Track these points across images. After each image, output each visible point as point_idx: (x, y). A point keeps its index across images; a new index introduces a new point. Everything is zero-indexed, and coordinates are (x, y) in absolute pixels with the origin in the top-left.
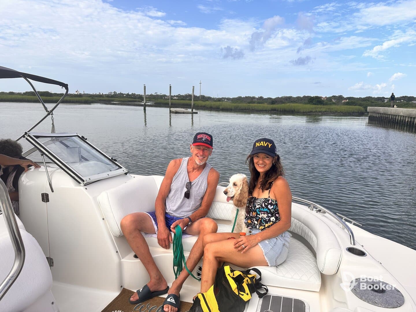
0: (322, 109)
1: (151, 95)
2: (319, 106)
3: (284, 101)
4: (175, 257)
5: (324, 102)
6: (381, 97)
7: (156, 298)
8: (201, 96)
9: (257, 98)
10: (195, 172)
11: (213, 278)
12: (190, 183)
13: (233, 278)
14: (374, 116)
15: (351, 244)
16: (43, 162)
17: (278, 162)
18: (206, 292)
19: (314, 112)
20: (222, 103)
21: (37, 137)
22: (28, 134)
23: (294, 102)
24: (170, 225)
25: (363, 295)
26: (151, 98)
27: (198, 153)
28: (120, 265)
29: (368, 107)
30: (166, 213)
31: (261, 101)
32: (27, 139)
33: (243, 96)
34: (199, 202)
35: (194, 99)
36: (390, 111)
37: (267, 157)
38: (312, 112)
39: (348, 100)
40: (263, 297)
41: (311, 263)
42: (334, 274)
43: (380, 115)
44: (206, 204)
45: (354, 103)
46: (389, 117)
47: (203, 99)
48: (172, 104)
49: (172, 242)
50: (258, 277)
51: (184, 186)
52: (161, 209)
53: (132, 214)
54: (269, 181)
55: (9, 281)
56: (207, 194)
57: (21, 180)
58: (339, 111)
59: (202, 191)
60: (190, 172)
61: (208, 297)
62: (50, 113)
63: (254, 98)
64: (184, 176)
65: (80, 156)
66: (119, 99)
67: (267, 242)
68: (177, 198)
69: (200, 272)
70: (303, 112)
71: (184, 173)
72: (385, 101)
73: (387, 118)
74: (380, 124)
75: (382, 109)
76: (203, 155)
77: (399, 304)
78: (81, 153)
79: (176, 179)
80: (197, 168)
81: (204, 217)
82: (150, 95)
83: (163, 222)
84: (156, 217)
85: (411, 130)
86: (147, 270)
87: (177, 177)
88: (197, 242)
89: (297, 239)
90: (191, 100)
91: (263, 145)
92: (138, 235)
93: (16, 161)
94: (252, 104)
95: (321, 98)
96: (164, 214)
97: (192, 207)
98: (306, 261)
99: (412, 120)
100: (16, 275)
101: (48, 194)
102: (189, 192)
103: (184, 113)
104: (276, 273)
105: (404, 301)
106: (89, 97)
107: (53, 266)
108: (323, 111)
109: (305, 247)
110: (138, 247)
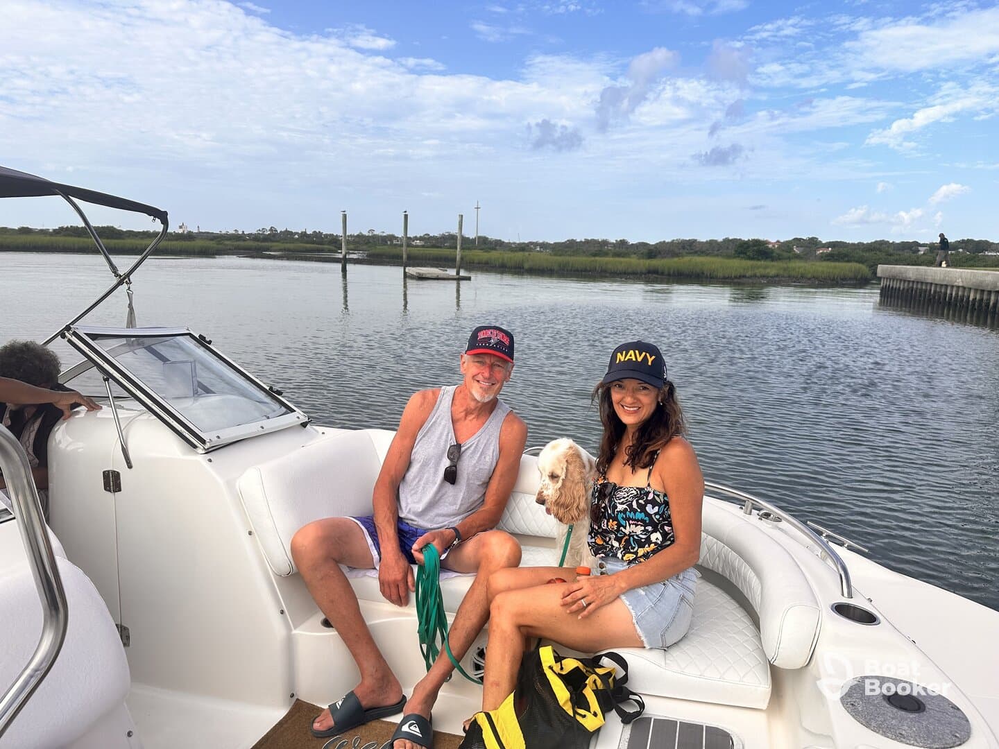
0: (768, 270)
1: (360, 236)
2: (763, 263)
3: (677, 251)
5: (774, 254)
6: (911, 241)
7: (374, 724)
8: (479, 238)
9: (613, 243)
10: (471, 420)
11: (512, 676)
12: (459, 446)
13: (560, 676)
14: (894, 286)
15: (843, 595)
16: (109, 397)
17: (671, 399)
18: (496, 709)
19: (748, 277)
20: (529, 255)
21: (94, 337)
22: (73, 330)
23: (703, 252)
24: (409, 546)
25: (872, 717)
26: (359, 242)
27: (479, 374)
28: (290, 644)
29: (879, 265)
30: (400, 520)
31: (622, 250)
32: (70, 341)
33: (580, 238)
34: (479, 493)
35: (461, 246)
36: (932, 276)
37: (645, 388)
38: (744, 276)
39: (830, 249)
40: (632, 723)
41: (747, 641)
42: (802, 668)
43: (909, 284)
44: (495, 497)
45: (846, 255)
46: (931, 290)
47: (484, 247)
48: (409, 257)
49: (413, 588)
50: (620, 673)
51: (443, 453)
52: (388, 508)
53: (318, 522)
54: (650, 449)
55: (30, 681)
56: (498, 473)
57: (56, 439)
58: (809, 276)
59: (486, 467)
60: (458, 420)
61: (500, 720)
62: (123, 279)
63: (605, 243)
64: (443, 429)
65: (196, 383)
66: (281, 245)
67: (641, 592)
68: (426, 483)
69: (481, 662)
70: (724, 278)
71: (443, 423)
72: (919, 251)
73: (926, 291)
74: (908, 306)
75: (912, 272)
76: (489, 379)
77: (957, 740)
78: (196, 376)
79: (423, 437)
81: (491, 529)
82: (358, 236)
83: (393, 541)
84: (375, 527)
85: (981, 321)
86: (355, 655)
87: (427, 432)
88: (472, 588)
89: (713, 584)
90: (456, 248)
91: (634, 359)
92: (332, 572)
93: (45, 395)
94: (602, 256)
95: (766, 244)
96: (396, 522)
97: (461, 505)
98: (734, 635)
99: (985, 297)
100: (45, 665)
101: (118, 472)
102: (454, 468)
103: (437, 279)
104: (663, 664)
105: (970, 732)
106: (212, 240)
107: (129, 645)
108: (771, 275)
109: (732, 601)
110: (332, 602)
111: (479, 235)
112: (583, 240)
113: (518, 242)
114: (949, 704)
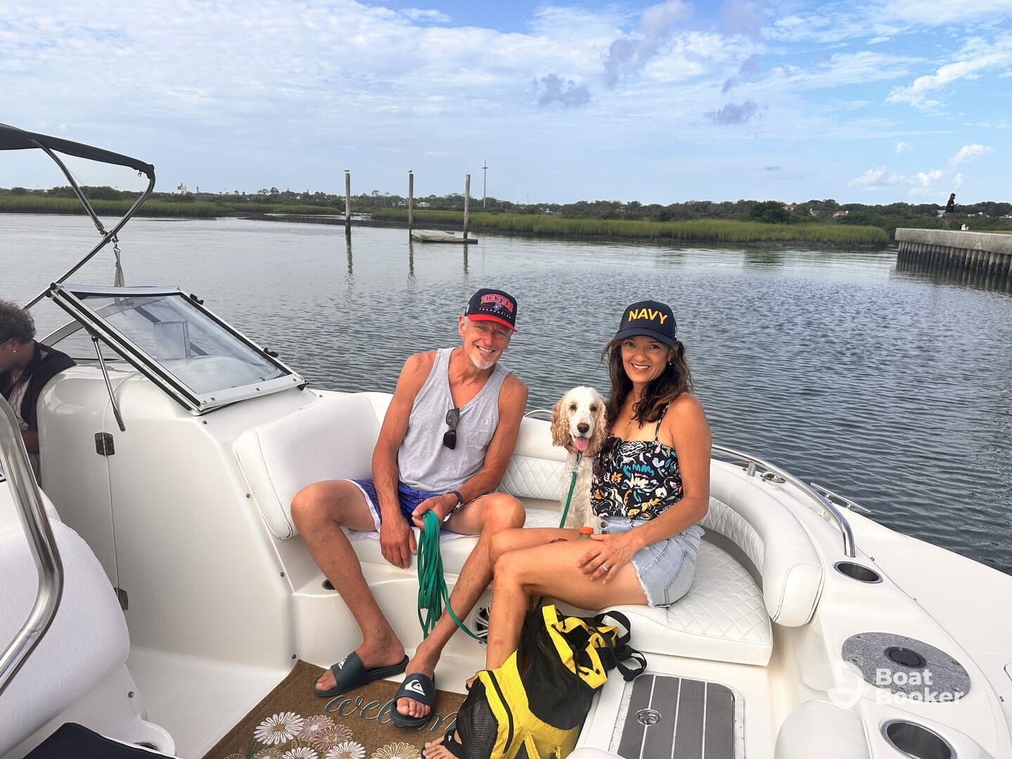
0: (783, 234)
1: (364, 197)
2: (778, 226)
3: (690, 213)
4: (424, 586)
5: (790, 217)
6: (930, 204)
7: (377, 684)
8: (487, 199)
9: (625, 206)
10: (469, 385)
11: (515, 635)
12: (457, 410)
13: (563, 634)
14: (912, 251)
15: (846, 554)
16: (99, 359)
17: (680, 359)
18: (499, 667)
19: (764, 241)
20: (539, 217)
21: (82, 296)
22: (58, 288)
23: (717, 215)
24: (409, 511)
26: (363, 203)
27: (480, 339)
28: (291, 607)
29: (898, 229)
30: (400, 484)
31: (634, 213)
32: (56, 300)
33: (591, 200)
34: (479, 458)
35: (469, 207)
36: (951, 240)
37: (656, 347)
38: (759, 240)
39: (847, 212)
40: (634, 680)
41: (748, 600)
42: (804, 625)
43: (927, 248)
44: (495, 460)
45: (863, 218)
46: (949, 254)
47: (493, 209)
48: (415, 220)
49: (415, 552)
50: (623, 632)
51: (441, 417)
52: (388, 473)
53: (318, 484)
54: (658, 403)
55: (27, 641)
56: (498, 437)
57: (45, 403)
58: (826, 239)
59: (486, 431)
60: (456, 383)
61: (503, 679)
62: (110, 237)
63: (617, 205)
64: (441, 393)
65: (188, 344)
66: (283, 207)
68: (426, 448)
69: (484, 622)
70: (739, 241)
71: (441, 386)
72: (938, 214)
73: (944, 254)
74: (926, 271)
75: (930, 235)
76: (491, 346)
78: (188, 337)
79: (421, 401)
80: (474, 373)
81: (493, 491)
82: (362, 197)
83: (393, 505)
84: (375, 491)
86: (356, 615)
87: (424, 397)
88: (476, 550)
90: (463, 210)
91: (647, 318)
92: (333, 534)
94: (614, 219)
95: (782, 206)
96: (397, 486)
97: (462, 469)
98: (736, 595)
99: (1005, 261)
100: (42, 627)
101: (110, 435)
102: (453, 433)
103: (443, 242)
104: (666, 623)
105: (970, 685)
106: (211, 201)
107: (127, 609)
108: (786, 238)
109: (734, 561)
110: (333, 563)
111: (486, 196)
112: (594, 202)
113: (527, 204)
114: (950, 660)
